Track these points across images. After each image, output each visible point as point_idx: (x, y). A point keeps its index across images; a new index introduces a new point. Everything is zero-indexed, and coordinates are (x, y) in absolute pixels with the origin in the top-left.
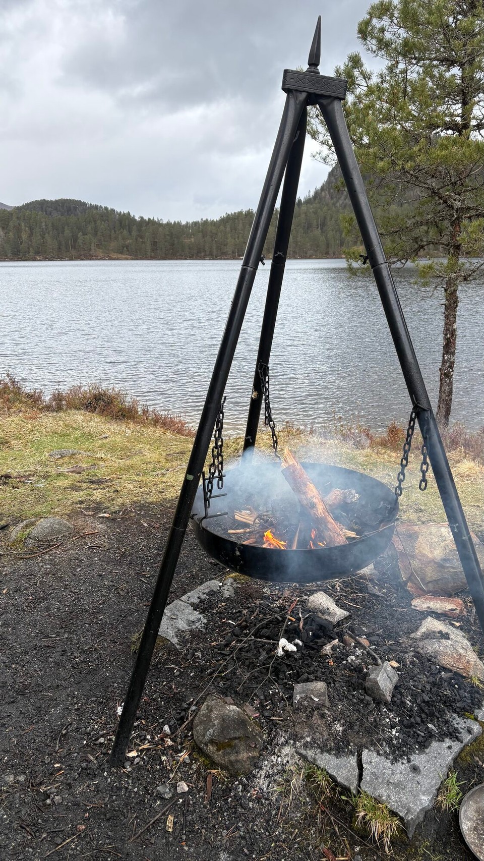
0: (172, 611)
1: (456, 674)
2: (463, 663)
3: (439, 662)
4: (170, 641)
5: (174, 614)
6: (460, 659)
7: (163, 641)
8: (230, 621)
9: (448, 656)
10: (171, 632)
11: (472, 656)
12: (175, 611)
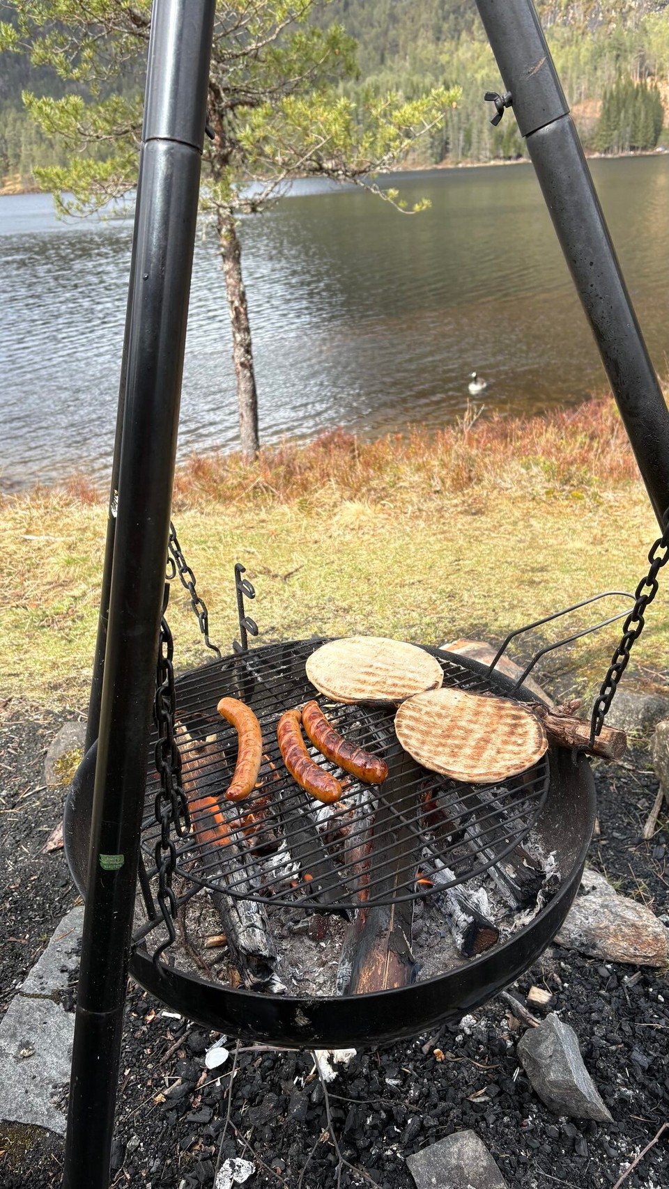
0: (14, 1036)
1: (646, 969)
2: (649, 945)
3: (606, 954)
4: (47, 1130)
5: (26, 1045)
6: (639, 936)
7: (30, 1137)
8: (165, 1014)
9: (615, 936)
10: (39, 1100)
11: (650, 921)
12: (23, 1035)
